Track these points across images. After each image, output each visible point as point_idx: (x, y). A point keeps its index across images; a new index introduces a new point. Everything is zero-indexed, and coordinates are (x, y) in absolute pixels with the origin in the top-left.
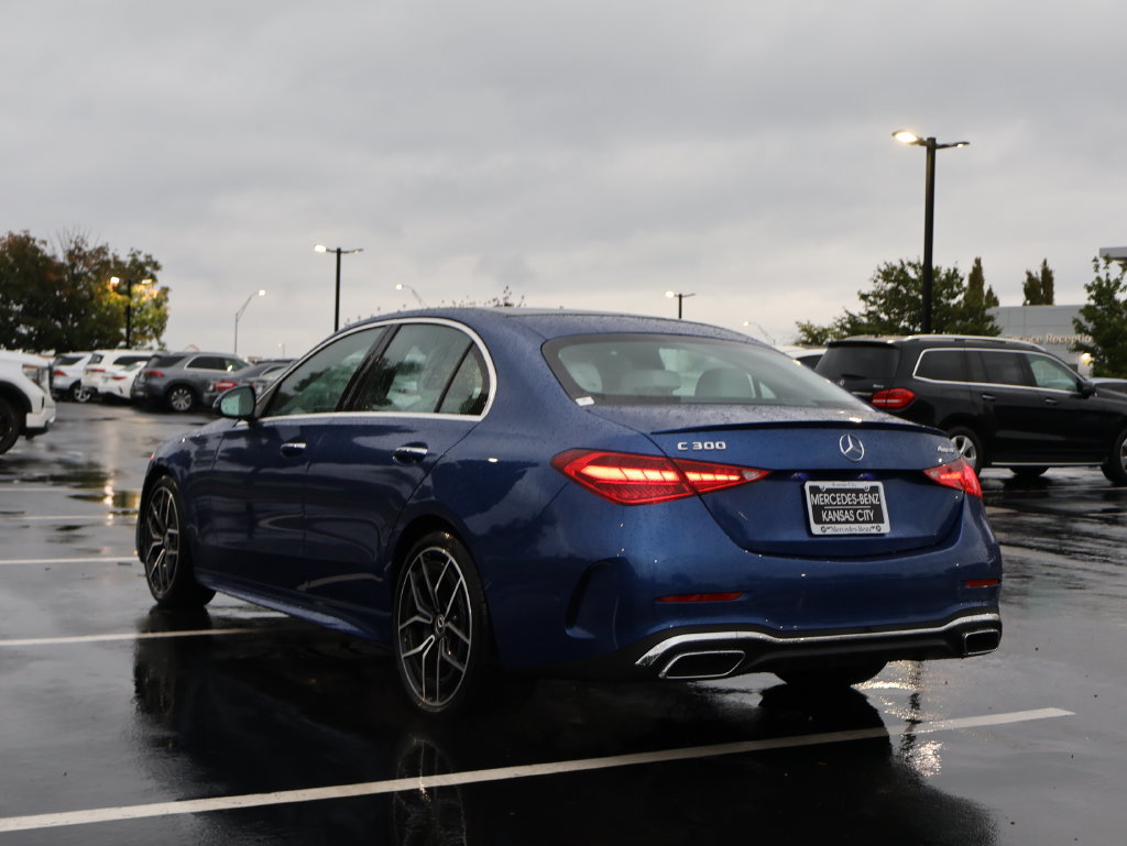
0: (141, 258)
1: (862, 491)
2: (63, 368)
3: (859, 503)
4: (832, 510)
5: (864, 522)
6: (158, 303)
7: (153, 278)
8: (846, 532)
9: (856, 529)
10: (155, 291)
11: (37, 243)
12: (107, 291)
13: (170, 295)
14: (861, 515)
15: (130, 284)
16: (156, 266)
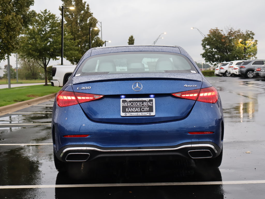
0: (249, 33)
1: (145, 101)
2: (223, 67)
3: (143, 105)
4: (130, 108)
5: (144, 112)
6: (254, 45)
7: (252, 38)
8: (136, 115)
9: (140, 114)
10: (253, 42)
11: (220, 31)
12: (238, 43)
13: (258, 42)
14: (143, 109)
15: (245, 40)
16: (253, 34)
